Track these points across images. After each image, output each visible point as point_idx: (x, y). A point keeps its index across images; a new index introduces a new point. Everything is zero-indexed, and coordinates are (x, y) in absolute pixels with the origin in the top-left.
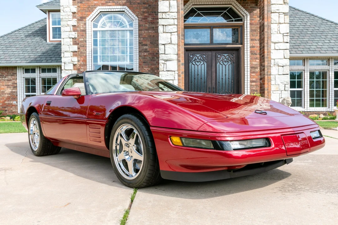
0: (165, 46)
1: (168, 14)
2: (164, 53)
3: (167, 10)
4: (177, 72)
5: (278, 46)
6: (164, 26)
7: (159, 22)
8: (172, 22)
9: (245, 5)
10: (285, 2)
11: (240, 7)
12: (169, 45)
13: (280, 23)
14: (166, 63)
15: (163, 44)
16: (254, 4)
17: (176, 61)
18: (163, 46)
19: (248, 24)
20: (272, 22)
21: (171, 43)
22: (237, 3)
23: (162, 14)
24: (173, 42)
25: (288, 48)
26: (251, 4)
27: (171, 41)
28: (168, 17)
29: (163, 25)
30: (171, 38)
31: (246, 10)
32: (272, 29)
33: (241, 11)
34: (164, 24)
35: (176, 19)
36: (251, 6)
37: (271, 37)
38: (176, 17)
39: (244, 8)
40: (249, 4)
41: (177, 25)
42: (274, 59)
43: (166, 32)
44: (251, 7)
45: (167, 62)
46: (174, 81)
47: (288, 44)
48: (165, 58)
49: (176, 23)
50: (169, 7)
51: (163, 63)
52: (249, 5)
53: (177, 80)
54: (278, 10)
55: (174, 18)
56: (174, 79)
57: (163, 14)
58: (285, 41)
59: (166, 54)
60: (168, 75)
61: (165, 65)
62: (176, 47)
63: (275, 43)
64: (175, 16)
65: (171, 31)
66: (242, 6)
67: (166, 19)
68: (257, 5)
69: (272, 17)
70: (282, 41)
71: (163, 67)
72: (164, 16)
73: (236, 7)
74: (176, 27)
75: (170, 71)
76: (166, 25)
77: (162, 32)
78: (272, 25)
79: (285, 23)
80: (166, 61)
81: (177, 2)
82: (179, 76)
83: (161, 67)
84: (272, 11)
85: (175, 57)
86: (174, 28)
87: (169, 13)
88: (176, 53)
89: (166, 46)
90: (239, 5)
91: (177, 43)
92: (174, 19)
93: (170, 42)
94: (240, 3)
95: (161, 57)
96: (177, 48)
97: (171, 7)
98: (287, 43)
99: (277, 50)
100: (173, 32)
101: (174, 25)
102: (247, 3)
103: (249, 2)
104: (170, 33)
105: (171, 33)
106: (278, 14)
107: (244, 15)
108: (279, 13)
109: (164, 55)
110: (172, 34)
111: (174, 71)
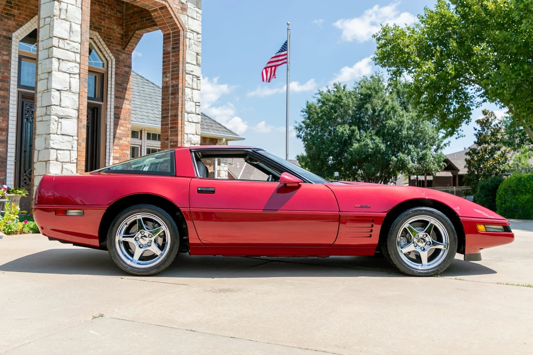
0: (60, 93)
1: (68, 44)
2: (58, 104)
3: (66, 36)
4: (76, 138)
5: (191, 117)
6: (61, 60)
7: (54, 52)
8: (72, 56)
9: (110, 45)
10: (198, 63)
11: (105, 46)
12: (67, 92)
13: (193, 89)
14: (61, 122)
15: (58, 90)
16: (120, 47)
17: (76, 121)
18: (58, 92)
19: (114, 73)
20: (186, 86)
21: (70, 90)
22: (101, 40)
23: (58, 41)
24: (73, 89)
25: (200, 121)
26: (117, 46)
27: (70, 88)
28: (68, 47)
29: (59, 59)
30: (70, 83)
31: (111, 52)
32: (186, 94)
33: (105, 53)
34: (61, 58)
35: (78, 53)
36: (117, 48)
37: (185, 104)
38: (79, 51)
39: (109, 49)
40: (114, 45)
41: (80, 64)
42: (187, 134)
43: (63, 70)
44: (117, 50)
45: (62, 120)
46: (71, 151)
47: (200, 117)
48: (61, 114)
49: (78, 60)
50: (69, 31)
51: (56, 121)
52: (115, 47)
53: (76, 152)
54: (192, 71)
55: (76, 51)
56: (71, 149)
57: (61, 41)
58: (197, 112)
59: (62, 106)
60: (63, 141)
61: (60, 124)
62: (76, 97)
63: (188, 113)
64: (77, 49)
65: (71, 71)
66: (108, 46)
67: (64, 49)
68: (124, 49)
69: (187, 79)
70: (194, 112)
71: (56, 126)
72: (61, 45)
73: (99, 44)
74: (78, 66)
75: (66, 135)
76: (62, 60)
77: (57, 70)
78: (186, 89)
79: (197, 90)
80: (62, 118)
81: (81, 27)
82: (78, 144)
83: (53, 127)
84: (187, 72)
85: (74, 114)
86: (76, 66)
87: (69, 42)
88: (76, 107)
89: (62, 94)
90: (103, 43)
91: (78, 91)
92: (75, 53)
93: (68, 89)
94: (104, 40)
95: (55, 110)
96: (78, 100)
97: (73, 32)
98: (199, 114)
99: (190, 122)
100: (74, 72)
101: (75, 62)
102: (112, 43)
103: (115, 42)
104: (68, 73)
105: (70, 74)
106: (191, 76)
107: (109, 59)
108: (193, 75)
109: (58, 108)
110: (72, 75)
111: (72, 136)
